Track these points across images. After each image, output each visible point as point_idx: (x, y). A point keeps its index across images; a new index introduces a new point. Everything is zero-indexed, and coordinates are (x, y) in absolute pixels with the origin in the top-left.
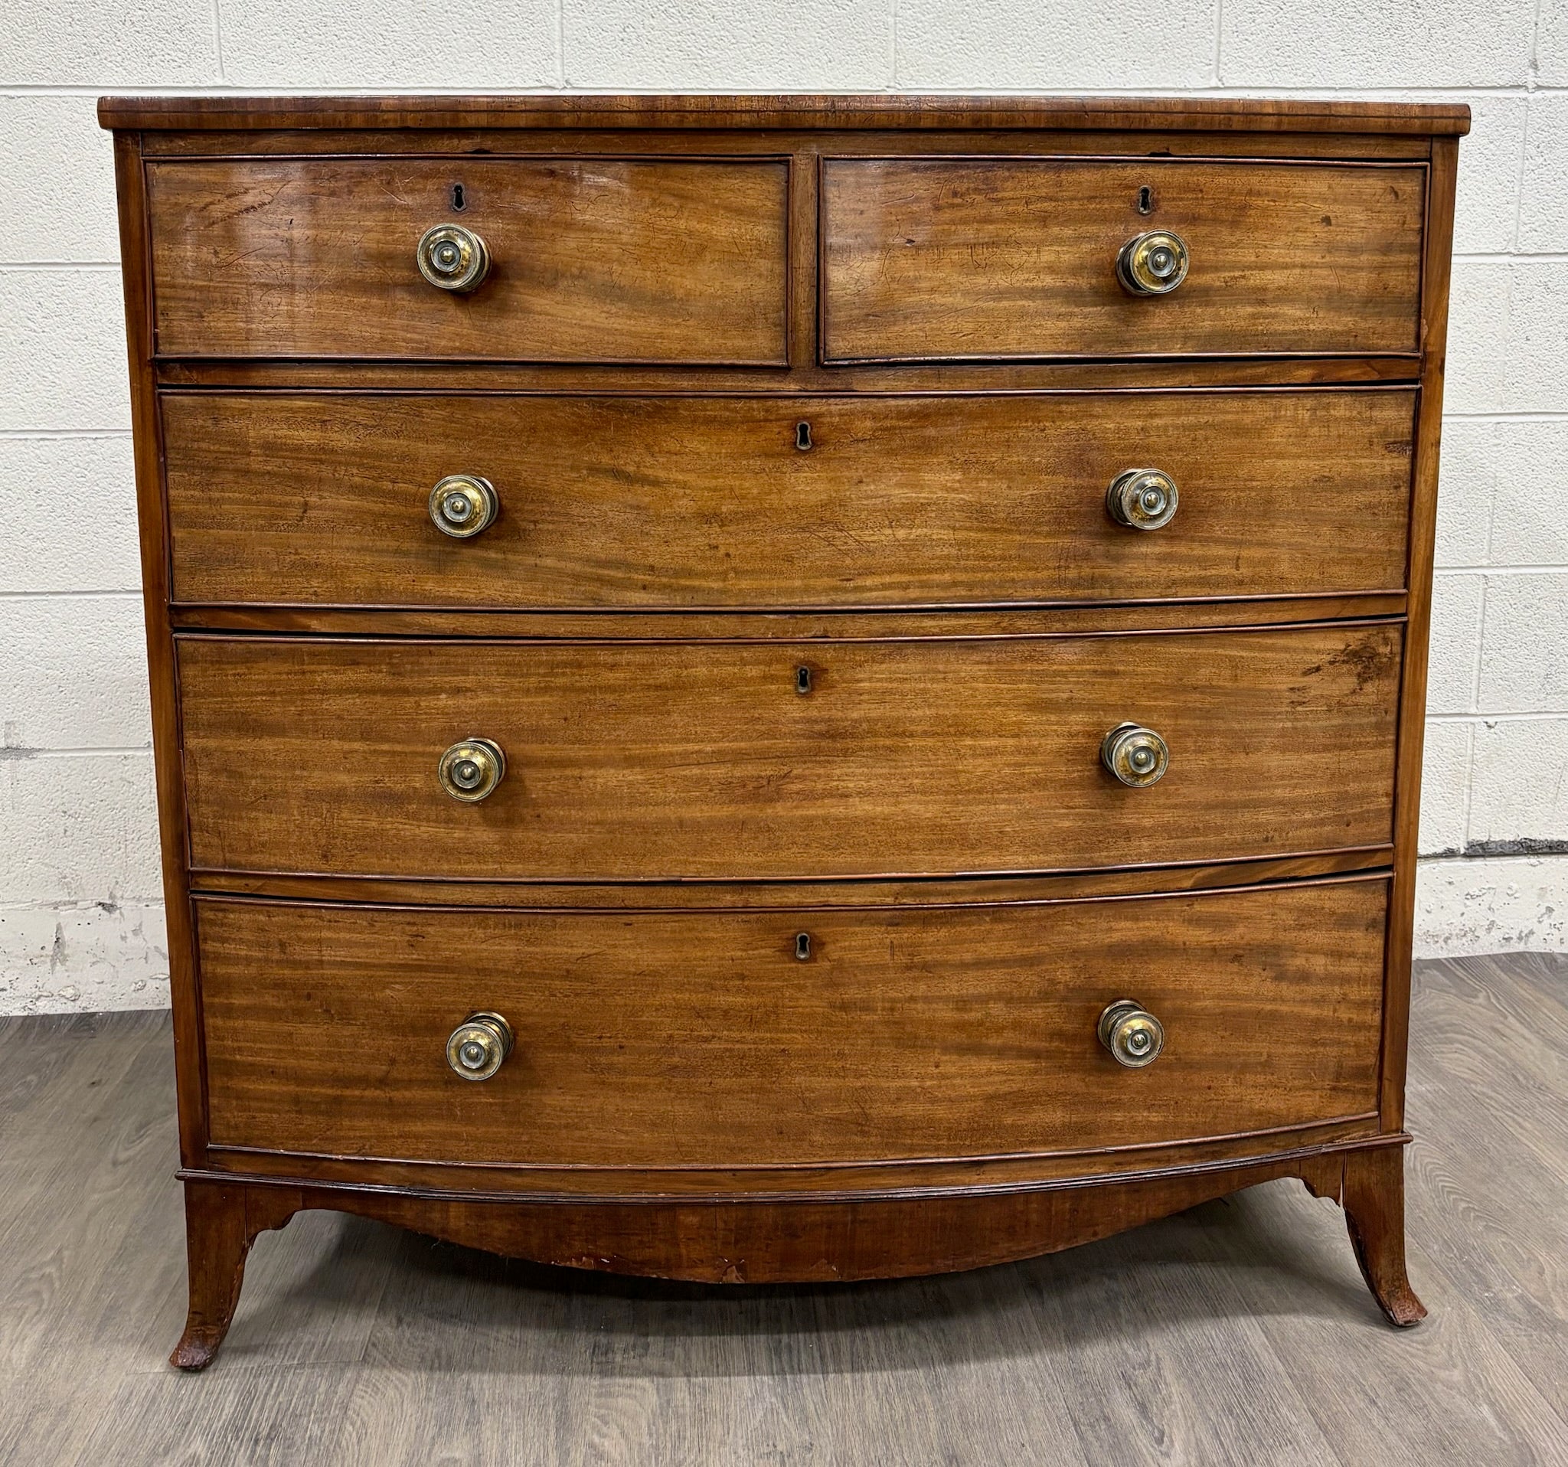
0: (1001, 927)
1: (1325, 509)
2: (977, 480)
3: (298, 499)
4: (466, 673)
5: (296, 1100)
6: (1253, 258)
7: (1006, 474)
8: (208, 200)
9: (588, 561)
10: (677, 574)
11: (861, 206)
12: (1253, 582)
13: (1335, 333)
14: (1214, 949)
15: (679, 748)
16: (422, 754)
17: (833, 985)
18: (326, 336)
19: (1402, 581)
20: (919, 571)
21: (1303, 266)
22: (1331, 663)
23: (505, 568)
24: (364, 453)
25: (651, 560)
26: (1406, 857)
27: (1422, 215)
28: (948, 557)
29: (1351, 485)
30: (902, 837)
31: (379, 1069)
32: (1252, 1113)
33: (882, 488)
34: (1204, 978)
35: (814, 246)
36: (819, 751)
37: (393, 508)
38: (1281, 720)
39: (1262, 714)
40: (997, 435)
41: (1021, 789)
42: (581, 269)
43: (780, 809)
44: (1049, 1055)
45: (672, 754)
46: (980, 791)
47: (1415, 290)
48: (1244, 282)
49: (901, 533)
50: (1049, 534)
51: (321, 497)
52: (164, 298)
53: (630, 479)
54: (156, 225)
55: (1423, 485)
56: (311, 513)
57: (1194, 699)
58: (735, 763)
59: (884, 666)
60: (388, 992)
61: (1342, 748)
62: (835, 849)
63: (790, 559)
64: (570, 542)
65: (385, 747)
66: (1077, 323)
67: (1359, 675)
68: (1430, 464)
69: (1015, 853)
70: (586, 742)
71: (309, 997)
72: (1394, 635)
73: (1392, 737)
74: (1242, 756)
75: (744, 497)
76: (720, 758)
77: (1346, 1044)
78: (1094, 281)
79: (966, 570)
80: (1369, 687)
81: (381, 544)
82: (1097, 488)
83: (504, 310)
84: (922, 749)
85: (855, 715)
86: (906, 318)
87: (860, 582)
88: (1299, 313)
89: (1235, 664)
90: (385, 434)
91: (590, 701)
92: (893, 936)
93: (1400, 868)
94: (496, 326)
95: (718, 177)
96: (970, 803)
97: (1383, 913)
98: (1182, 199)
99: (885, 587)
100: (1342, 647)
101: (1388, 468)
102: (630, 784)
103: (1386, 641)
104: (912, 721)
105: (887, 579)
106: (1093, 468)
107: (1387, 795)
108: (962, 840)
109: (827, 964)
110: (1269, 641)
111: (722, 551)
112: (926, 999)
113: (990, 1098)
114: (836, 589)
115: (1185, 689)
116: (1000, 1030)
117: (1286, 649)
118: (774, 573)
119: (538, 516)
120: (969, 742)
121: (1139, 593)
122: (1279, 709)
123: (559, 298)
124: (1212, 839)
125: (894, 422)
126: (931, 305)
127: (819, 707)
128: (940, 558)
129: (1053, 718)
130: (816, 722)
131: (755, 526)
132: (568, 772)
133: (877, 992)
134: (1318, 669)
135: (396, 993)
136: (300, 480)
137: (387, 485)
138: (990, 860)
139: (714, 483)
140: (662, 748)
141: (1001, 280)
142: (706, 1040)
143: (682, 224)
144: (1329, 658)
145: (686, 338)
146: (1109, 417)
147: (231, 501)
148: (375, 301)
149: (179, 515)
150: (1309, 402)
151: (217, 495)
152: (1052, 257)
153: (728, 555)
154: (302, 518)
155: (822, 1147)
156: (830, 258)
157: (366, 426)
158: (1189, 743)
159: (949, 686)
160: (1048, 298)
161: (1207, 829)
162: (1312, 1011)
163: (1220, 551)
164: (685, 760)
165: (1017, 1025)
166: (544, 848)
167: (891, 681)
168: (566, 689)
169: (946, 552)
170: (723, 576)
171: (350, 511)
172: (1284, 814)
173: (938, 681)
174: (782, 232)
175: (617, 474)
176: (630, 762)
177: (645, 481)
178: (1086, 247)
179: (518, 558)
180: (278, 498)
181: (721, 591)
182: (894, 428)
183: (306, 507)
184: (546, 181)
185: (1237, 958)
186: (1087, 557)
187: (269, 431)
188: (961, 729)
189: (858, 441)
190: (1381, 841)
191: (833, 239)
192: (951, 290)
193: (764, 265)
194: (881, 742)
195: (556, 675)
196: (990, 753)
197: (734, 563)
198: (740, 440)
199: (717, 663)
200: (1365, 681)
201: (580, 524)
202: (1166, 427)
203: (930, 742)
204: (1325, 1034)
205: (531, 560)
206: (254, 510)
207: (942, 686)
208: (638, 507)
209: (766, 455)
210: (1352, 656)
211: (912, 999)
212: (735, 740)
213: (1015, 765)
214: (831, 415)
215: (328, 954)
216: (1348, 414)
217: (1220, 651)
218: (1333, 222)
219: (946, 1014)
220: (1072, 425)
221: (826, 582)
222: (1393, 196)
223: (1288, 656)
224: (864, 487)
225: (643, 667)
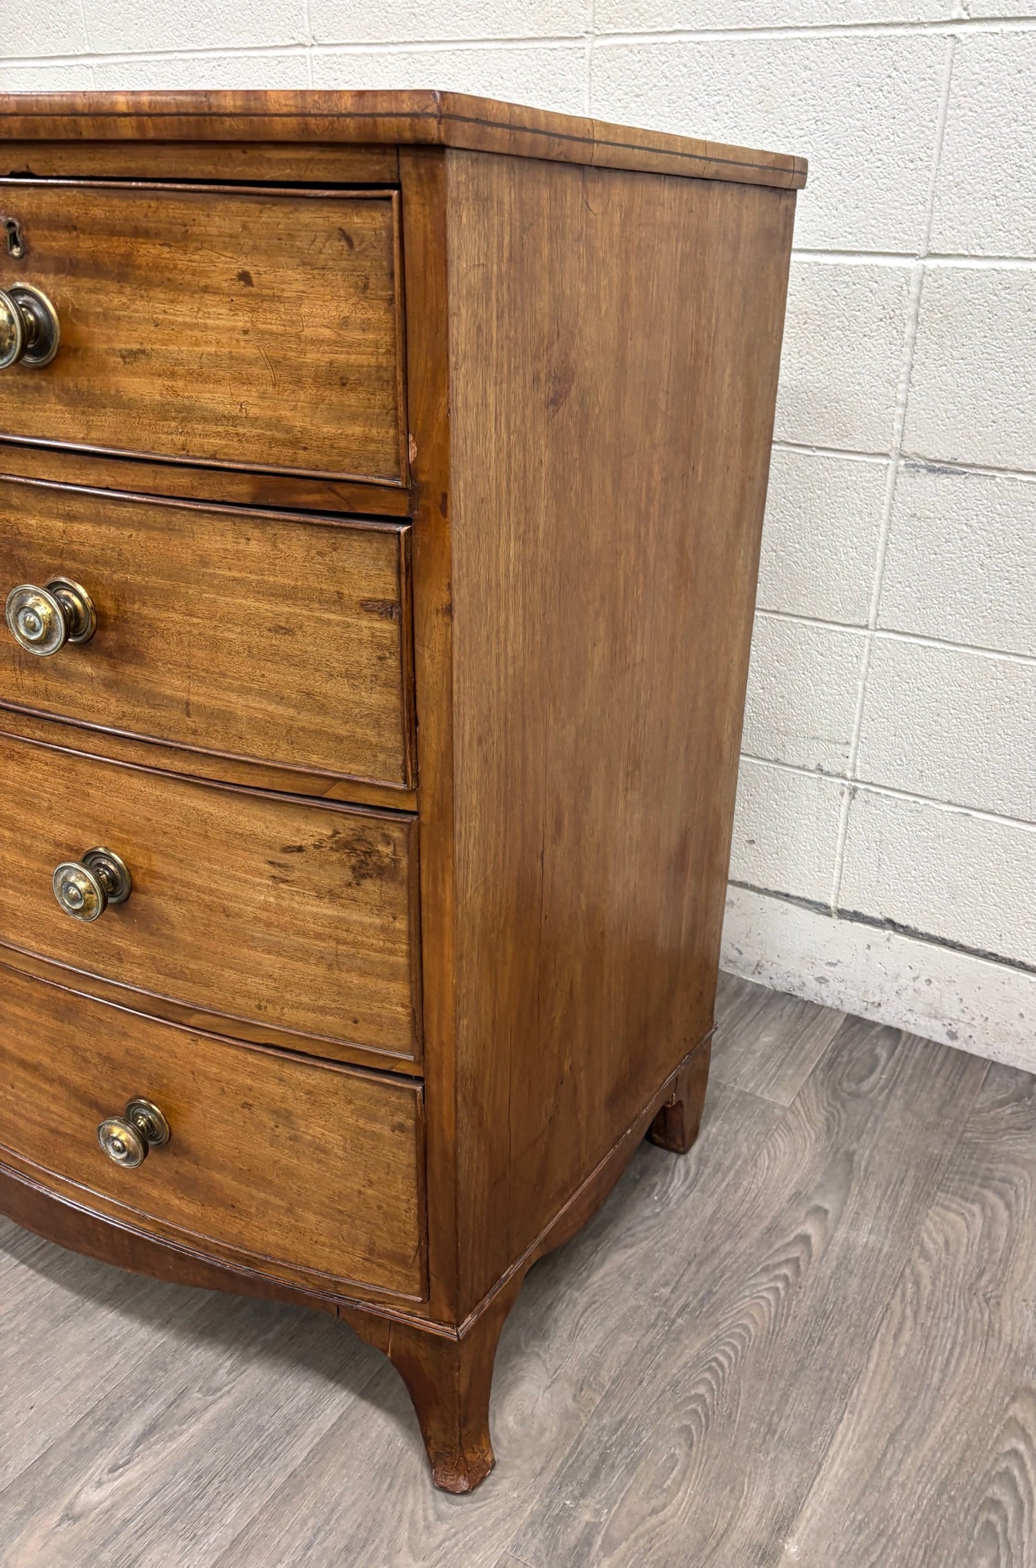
12: (207, 734)
13: (275, 441)
14: (223, 1086)
22: (316, 847)
27: (393, 274)
34: (216, 1110)
38: (261, 892)
39: (239, 879)
48: (144, 359)
55: (428, 661)
57: (166, 844)
61: (337, 940)
67: (353, 869)
68: (437, 635)
69: (29, 937)
72: (397, 834)
73: (404, 947)
74: (223, 916)
77: (382, 1229)
80: (368, 884)
88: (222, 409)
89: (204, 819)
93: (433, 1084)
98: (54, 239)
100: (330, 833)
101: (366, 634)
103: (387, 840)
106: (24, 569)
107: (403, 1006)
110: (237, 804)
115: (155, 831)
117: (257, 817)
122: (258, 880)
124: (202, 989)
134: (300, 849)
144: (311, 841)
146: (28, 511)
158: (166, 887)
161: (195, 977)
163: (167, 691)
172: (276, 989)
185: (247, 1103)
190: (399, 1050)
200: (363, 876)
202: (88, 536)
204: (352, 1209)
210: (346, 846)
217: (185, 800)
218: (255, 279)
222: (344, 243)
223: (263, 826)
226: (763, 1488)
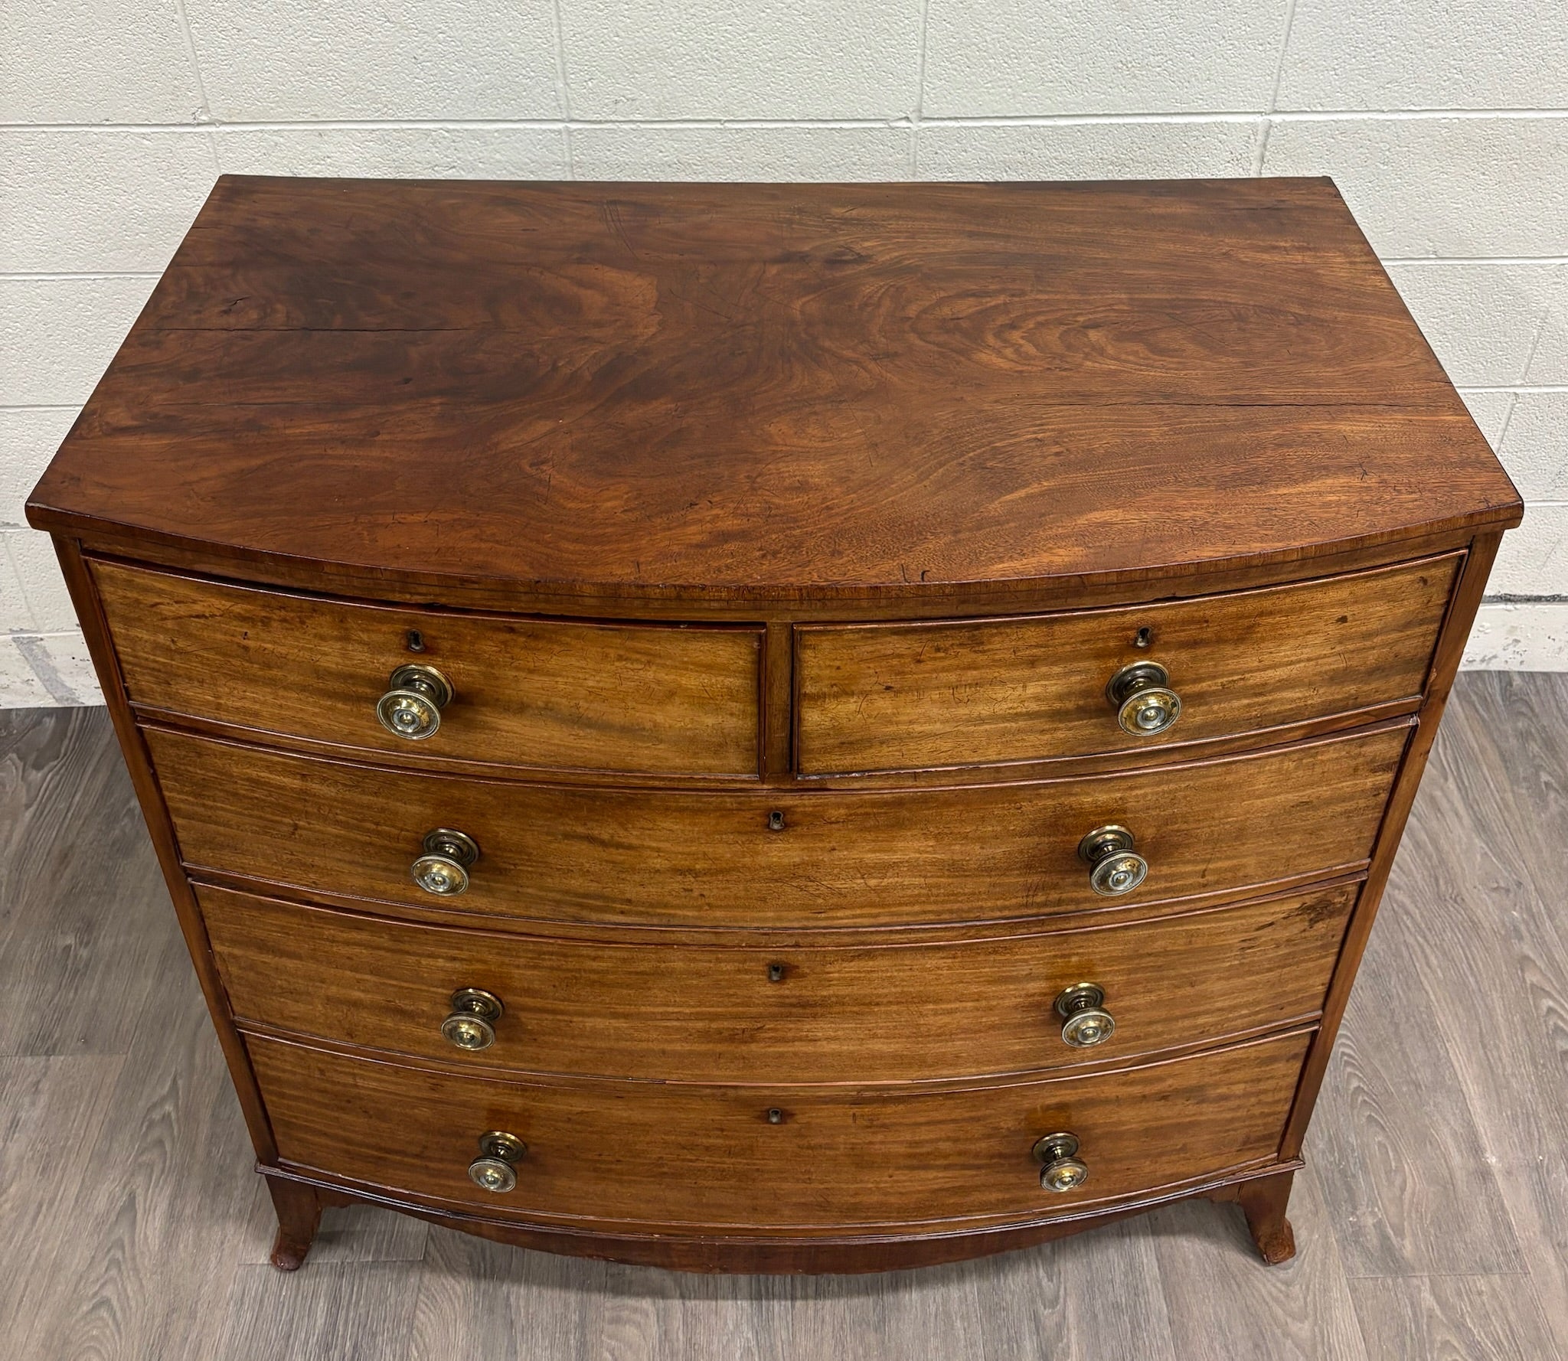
0: (952, 1102)
1: (1299, 823)
2: (950, 845)
3: (287, 820)
4: (461, 949)
5: (347, 1152)
6: (1256, 664)
7: (982, 840)
8: (158, 600)
9: (567, 892)
10: (651, 905)
11: (838, 663)
12: (1217, 882)
13: (1334, 701)
14: (1144, 1097)
15: (661, 1009)
16: (428, 991)
17: (800, 1136)
18: (296, 723)
19: (1368, 854)
20: (889, 906)
21: (1309, 660)
22: (1284, 918)
23: (490, 892)
24: (344, 802)
25: (628, 896)
26: (1333, 1013)
27: (1451, 591)
28: (919, 895)
29: (1328, 802)
30: (862, 1062)
31: (416, 1150)
32: (1164, 1176)
33: (855, 854)
34: (1132, 1113)
35: (789, 689)
36: (790, 1015)
37: (375, 840)
38: (1229, 961)
39: (1212, 960)
40: (972, 814)
41: (976, 1032)
42: (547, 703)
43: (753, 1047)
44: (988, 1166)
45: (654, 1013)
46: (938, 1035)
47: (1429, 650)
48: (1242, 683)
49: (873, 882)
50: (1019, 875)
51: (309, 823)
52: (129, 663)
53: (604, 844)
54: (108, 609)
55: (1405, 783)
56: (299, 831)
57: (1146, 962)
58: (712, 1020)
59: (852, 964)
60: (416, 1111)
61: (1284, 967)
62: (806, 1068)
63: (764, 900)
64: (549, 880)
65: (394, 982)
66: (1060, 735)
67: (1311, 920)
68: (1416, 768)
69: (970, 1067)
70: (573, 1001)
71: (349, 1102)
72: (1353, 889)
73: (1336, 950)
74: (1189, 989)
75: (717, 859)
76: (699, 1017)
77: (1258, 1126)
78: (1081, 703)
79: (936, 902)
80: (1320, 925)
81: (369, 862)
82: (1069, 842)
83: (470, 726)
84: (886, 1012)
85: (825, 993)
86: (882, 743)
87: (830, 914)
88: (1299, 695)
89: (1190, 935)
90: (363, 792)
91: (576, 978)
92: (856, 1110)
93: (1326, 1022)
94: (463, 737)
95: (686, 640)
96: (929, 1042)
97: (1304, 1050)
98: (1184, 631)
99: (855, 917)
100: (1298, 907)
101: (1369, 785)
102: (616, 1028)
103: (1343, 894)
104: (879, 996)
105: (858, 912)
108: (922, 1062)
109: (796, 1126)
110: (1226, 915)
111: (696, 894)
112: (882, 1143)
113: (934, 1191)
114: (807, 919)
115: (1141, 956)
116: (946, 1156)
117: (1241, 918)
118: (746, 908)
119: (517, 861)
120: (931, 1006)
121: (1101, 904)
122: (1228, 955)
123: (528, 723)
124: (1152, 1040)
125: (868, 810)
126: (909, 733)
127: (790, 989)
128: (910, 896)
129: (1012, 987)
130: (788, 997)
131: (728, 878)
132: (559, 1017)
133: (841, 1139)
134: (1271, 924)
135: (424, 1113)
136: (287, 810)
137: (369, 825)
138: (945, 1072)
139: (687, 850)
140: (643, 1009)
141: (984, 710)
142: (691, 1161)
143: (650, 675)
144: (1283, 915)
145: (656, 757)
146: (1088, 794)
147: (223, 809)
148: (340, 705)
149: (178, 810)
150: (1295, 757)
151: (211, 803)
152: (1039, 690)
153: (702, 895)
154: (293, 834)
155: (791, 1217)
156: (805, 703)
157: (345, 785)
158: (1139, 988)
159: (914, 973)
160: (1031, 719)
161: (1147, 1036)
162: (1229, 1115)
163: (1189, 868)
164: (666, 1016)
165: (960, 1154)
166: (541, 1057)
167: (859, 972)
168: (552, 968)
169: (916, 892)
170: (699, 908)
171: (337, 836)
172: (1222, 1015)
173: (904, 971)
174: (755, 684)
175: (591, 839)
176: (615, 1015)
177: (619, 846)
178: (1075, 679)
179: (500, 885)
180: (268, 816)
181: (696, 918)
182: (867, 814)
183: (296, 827)
184: (508, 636)
185: (1165, 1098)
186: (1055, 887)
187: (253, 773)
188: (923, 999)
189: (831, 823)
191: (809, 688)
192: (930, 720)
193: (735, 706)
194: (849, 1009)
195: (544, 959)
196: (950, 1012)
197: (711, 900)
198: (713, 822)
199: (695, 960)
200: (1317, 922)
201: (558, 870)
202: (1145, 795)
203: (895, 1008)
204: (1237, 1125)
205: (514, 888)
206: (247, 820)
207: (909, 973)
208: (613, 862)
209: (739, 833)
210: (1309, 909)
211: (871, 1143)
212: (713, 1006)
213: (974, 1017)
214: (804, 806)
215: (360, 1082)
216: (1336, 755)
217: (1177, 928)
218: (1350, 619)
219: (902, 1149)
220: (1050, 802)
221: (798, 914)
222: (1421, 584)
223: (1243, 921)
224: (836, 854)
225: (624, 960)
226: (1446, 1130)
